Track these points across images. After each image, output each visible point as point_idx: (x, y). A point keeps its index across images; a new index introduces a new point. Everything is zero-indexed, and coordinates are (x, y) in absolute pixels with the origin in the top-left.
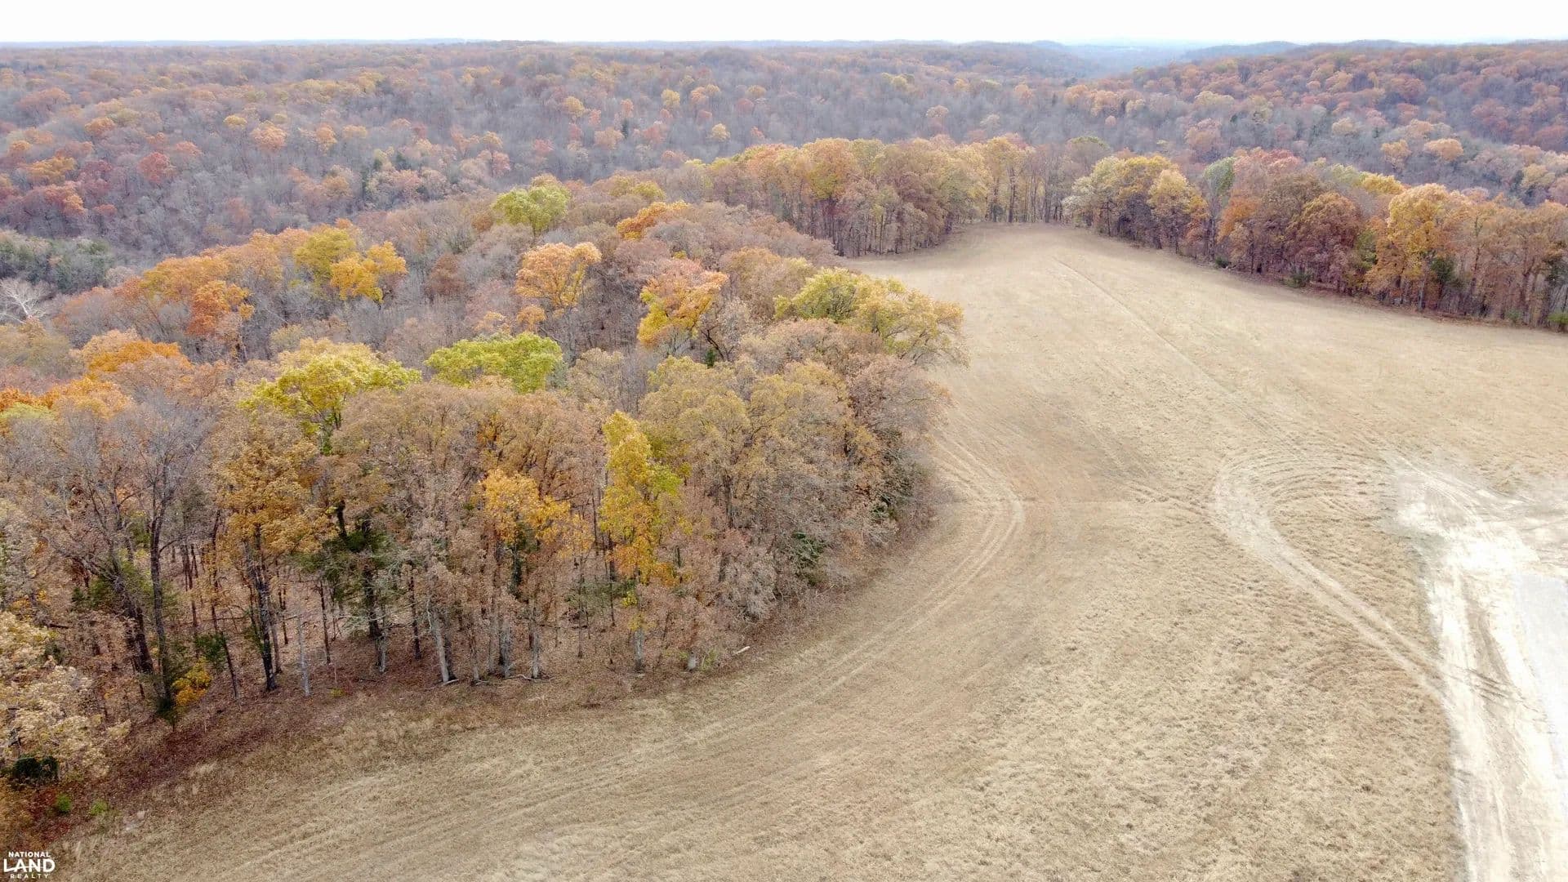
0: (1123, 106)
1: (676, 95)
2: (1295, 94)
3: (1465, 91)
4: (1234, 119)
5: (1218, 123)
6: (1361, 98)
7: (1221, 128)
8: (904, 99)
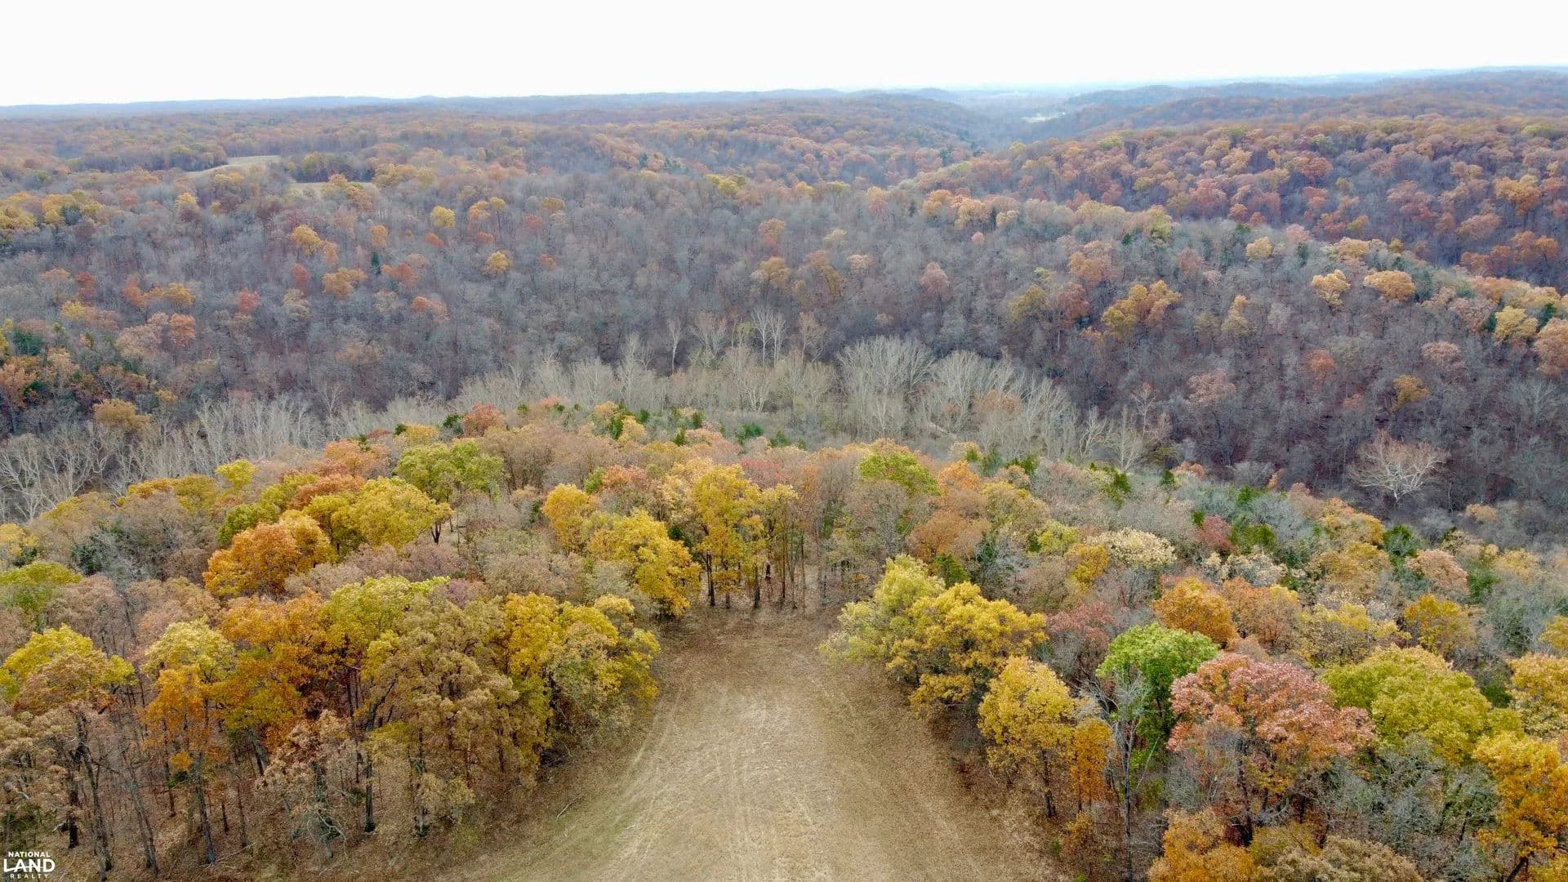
0: (993, 215)
1: (450, 213)
2: (1189, 177)
3: (1376, 173)
4: (1126, 240)
5: (1108, 246)
6: (1263, 180)
7: (1112, 252)
8: (735, 210)
